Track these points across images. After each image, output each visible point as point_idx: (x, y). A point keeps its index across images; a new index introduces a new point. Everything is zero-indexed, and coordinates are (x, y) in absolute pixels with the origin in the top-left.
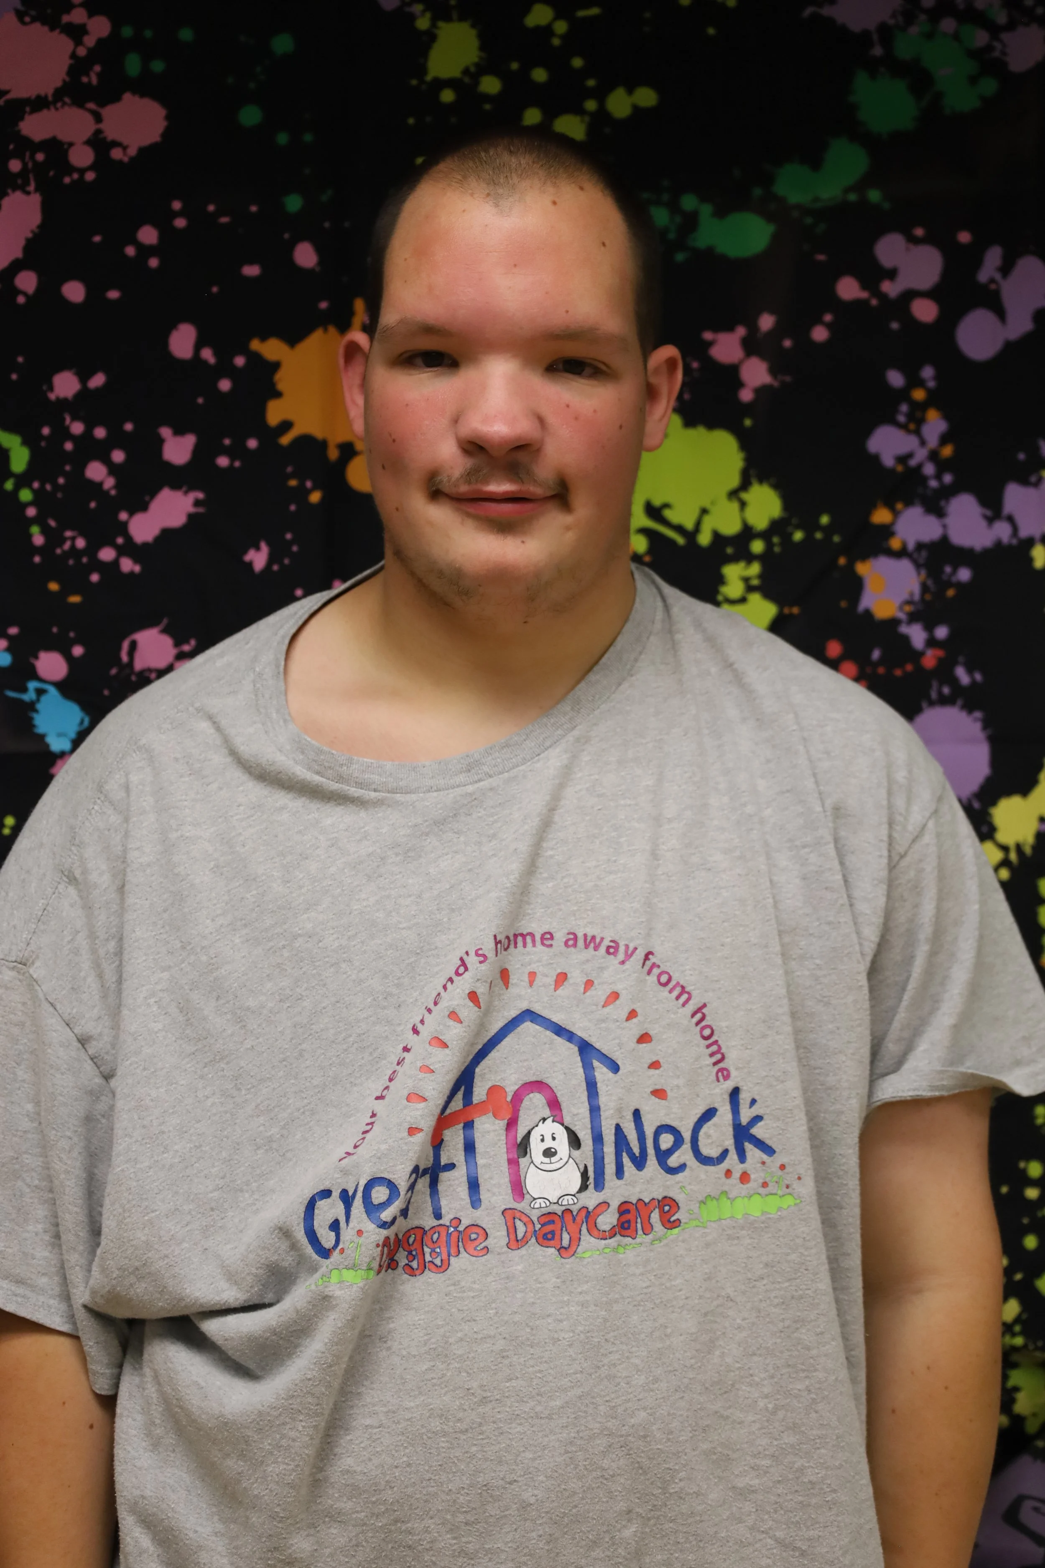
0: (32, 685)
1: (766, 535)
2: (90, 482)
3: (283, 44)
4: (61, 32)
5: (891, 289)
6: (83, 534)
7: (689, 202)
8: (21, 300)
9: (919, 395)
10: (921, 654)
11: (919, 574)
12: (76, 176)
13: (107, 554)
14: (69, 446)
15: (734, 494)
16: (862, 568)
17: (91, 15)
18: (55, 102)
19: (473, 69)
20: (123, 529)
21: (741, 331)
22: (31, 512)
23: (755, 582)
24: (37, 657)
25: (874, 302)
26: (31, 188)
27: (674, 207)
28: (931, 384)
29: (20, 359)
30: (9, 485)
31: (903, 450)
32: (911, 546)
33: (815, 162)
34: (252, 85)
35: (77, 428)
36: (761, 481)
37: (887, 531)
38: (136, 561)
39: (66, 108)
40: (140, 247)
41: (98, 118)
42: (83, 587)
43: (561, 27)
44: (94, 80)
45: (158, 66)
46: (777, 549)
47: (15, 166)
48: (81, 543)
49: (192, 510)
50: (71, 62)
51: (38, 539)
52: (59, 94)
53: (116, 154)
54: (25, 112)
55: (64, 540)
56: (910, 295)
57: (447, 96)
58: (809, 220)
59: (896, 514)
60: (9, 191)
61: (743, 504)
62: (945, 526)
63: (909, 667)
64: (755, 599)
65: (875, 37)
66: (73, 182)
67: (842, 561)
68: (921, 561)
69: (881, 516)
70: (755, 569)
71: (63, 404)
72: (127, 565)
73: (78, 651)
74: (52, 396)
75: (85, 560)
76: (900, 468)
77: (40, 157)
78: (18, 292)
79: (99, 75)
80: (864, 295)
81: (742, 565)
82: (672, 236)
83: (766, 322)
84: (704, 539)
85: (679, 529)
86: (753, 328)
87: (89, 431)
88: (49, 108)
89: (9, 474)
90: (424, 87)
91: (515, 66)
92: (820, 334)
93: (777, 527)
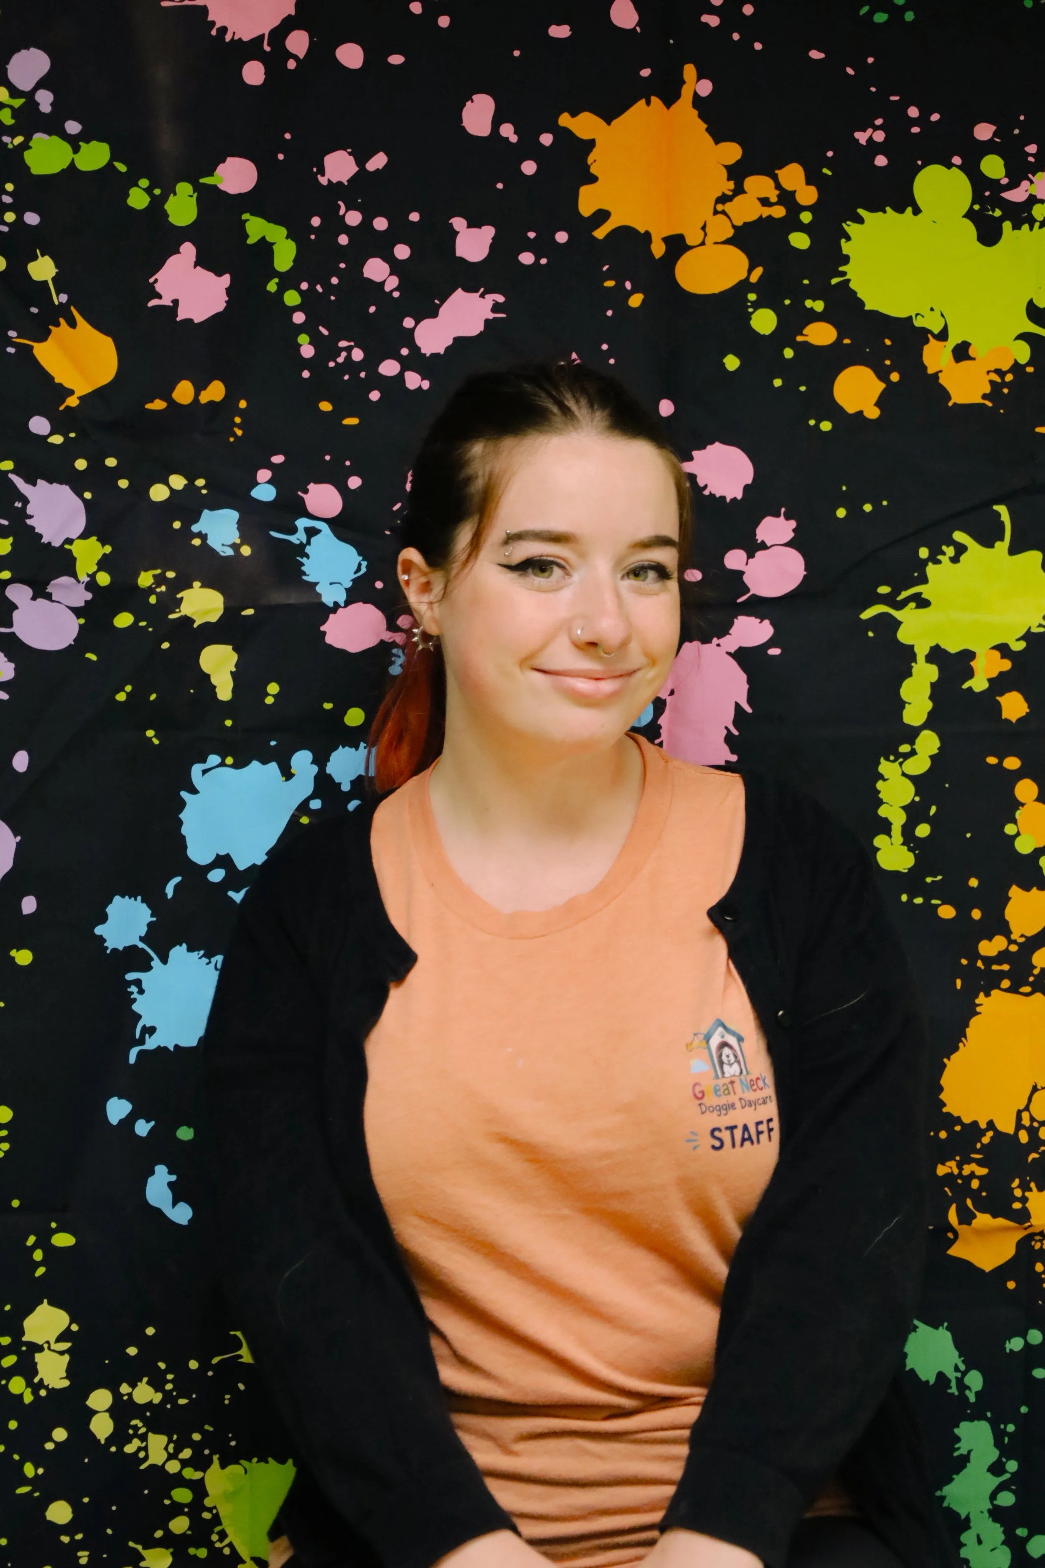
0: (302, 523)
2: (370, 283)
6: (360, 344)
13: (389, 368)
14: (343, 240)
20: (408, 337)
22: (299, 318)
24: (306, 491)
29: (288, 136)
30: (272, 286)
35: (354, 218)
38: (424, 375)
42: (362, 407)
48: (358, 355)
49: (491, 316)
51: (307, 351)
55: (338, 351)
71: (336, 188)
72: (413, 381)
73: (354, 482)
74: (324, 180)
78: (289, 56)
87: (367, 223)
89: (273, 273)
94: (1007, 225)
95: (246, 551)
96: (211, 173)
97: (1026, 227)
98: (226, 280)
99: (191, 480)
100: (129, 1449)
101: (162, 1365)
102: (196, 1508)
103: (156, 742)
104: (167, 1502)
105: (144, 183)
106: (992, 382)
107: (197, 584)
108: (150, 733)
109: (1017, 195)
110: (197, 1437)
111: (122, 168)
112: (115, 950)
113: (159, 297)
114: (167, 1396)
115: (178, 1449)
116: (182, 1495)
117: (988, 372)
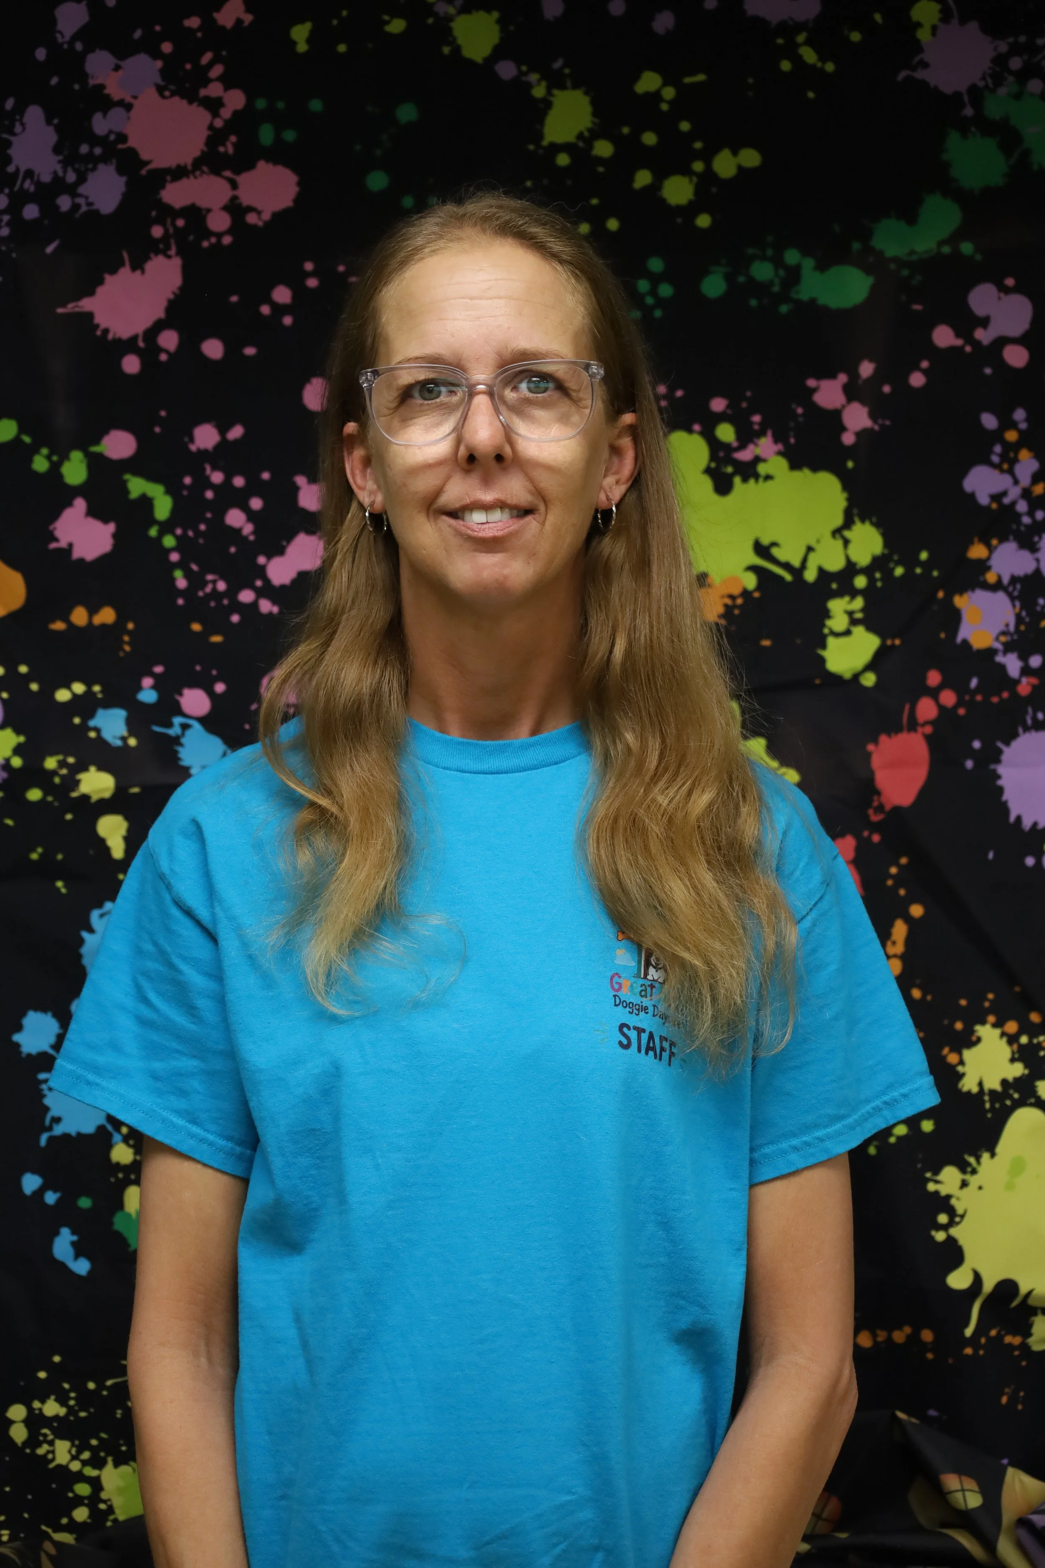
0: (177, 720)
1: (868, 571)
2: (231, 529)
3: (407, 113)
4: (198, 105)
5: (983, 336)
6: (223, 577)
7: (792, 257)
8: (163, 357)
9: (1011, 436)
10: (1017, 682)
11: (1014, 606)
12: (213, 240)
13: (246, 596)
14: (209, 495)
15: (837, 532)
16: (959, 601)
17: (227, 88)
18: (193, 172)
19: (586, 134)
20: (261, 572)
21: (843, 378)
22: (175, 557)
23: (859, 615)
24: (181, 694)
25: (968, 349)
26: (173, 252)
27: (778, 261)
28: (1023, 426)
29: (163, 413)
30: (153, 532)
31: (996, 489)
32: (1006, 580)
33: (911, 217)
34: (378, 152)
35: (217, 477)
36: (863, 521)
37: (983, 566)
38: (274, 602)
39: (204, 176)
40: (275, 306)
41: (234, 185)
42: (225, 627)
43: (669, 93)
44: (231, 150)
45: (290, 136)
46: (879, 584)
47: (157, 232)
48: (222, 586)
50: (210, 133)
51: (181, 582)
52: (198, 163)
53: (251, 218)
54: (166, 181)
55: (206, 583)
56: (1002, 342)
57: (563, 160)
58: (905, 272)
59: (991, 549)
60: (152, 255)
61: (846, 542)
62: (1038, 560)
63: (1005, 695)
64: (859, 631)
65: (966, 98)
66: (212, 246)
67: (941, 594)
68: (1016, 593)
69: (977, 551)
70: (858, 603)
71: (203, 455)
72: (266, 606)
73: (220, 688)
74: (193, 448)
75: (226, 602)
76: (994, 506)
77: (180, 223)
78: (161, 350)
79: (235, 145)
80: (959, 342)
81: (847, 599)
82: (776, 289)
83: (866, 369)
84: (810, 575)
85: (787, 566)
86: (854, 374)
87: (228, 481)
88: (188, 177)
89: (153, 521)
90: (541, 151)
91: (626, 130)
92: (917, 380)
93: (878, 563)
94: (737, 480)
95: (132, 742)
96: (97, 442)
97: (752, 481)
98: (111, 527)
99: (89, 684)
100: (41, 1451)
101: (66, 1386)
102: (94, 1500)
103: (64, 891)
104: (70, 1495)
105: (45, 451)
106: (726, 606)
107: (93, 769)
108: (59, 884)
109: (745, 455)
110: (94, 1442)
111: (27, 439)
112: (29, 1055)
113: (56, 540)
114: (70, 1409)
115: (80, 1451)
116: (83, 1489)
117: (723, 597)
